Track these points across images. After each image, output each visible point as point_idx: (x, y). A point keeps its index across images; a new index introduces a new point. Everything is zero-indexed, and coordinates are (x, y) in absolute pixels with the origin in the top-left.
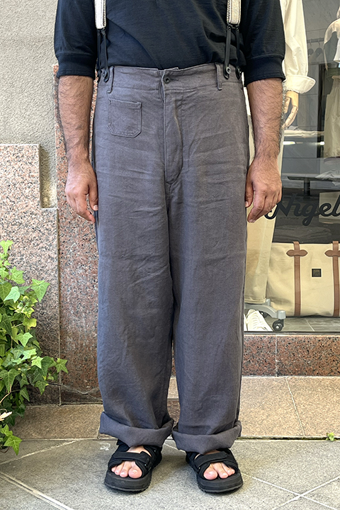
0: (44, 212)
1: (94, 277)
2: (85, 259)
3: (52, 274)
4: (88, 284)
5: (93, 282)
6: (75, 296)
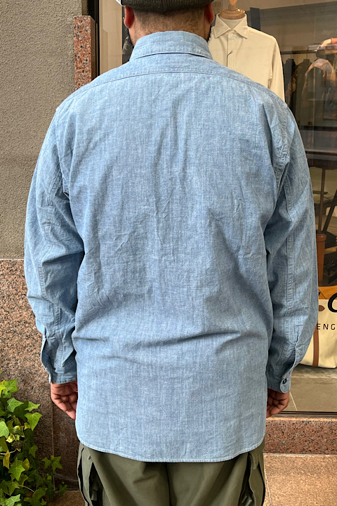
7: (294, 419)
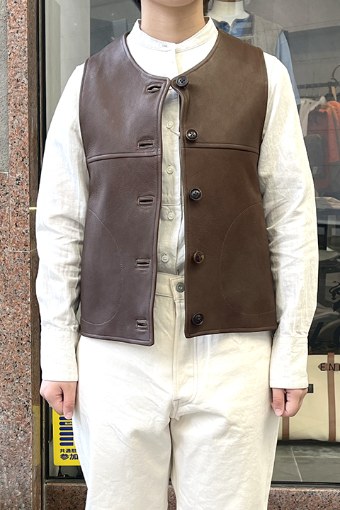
1: (18, 425)
2: (7, 403)
4: (11, 432)
5: (17, 431)
7: (294, 489)
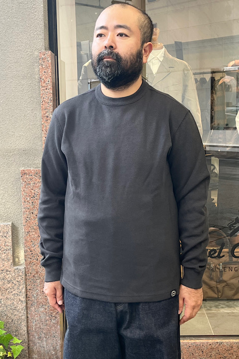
0: (16, 269)
1: (52, 313)
3: (22, 312)
4: (47, 318)
5: (51, 317)
6: (38, 326)
